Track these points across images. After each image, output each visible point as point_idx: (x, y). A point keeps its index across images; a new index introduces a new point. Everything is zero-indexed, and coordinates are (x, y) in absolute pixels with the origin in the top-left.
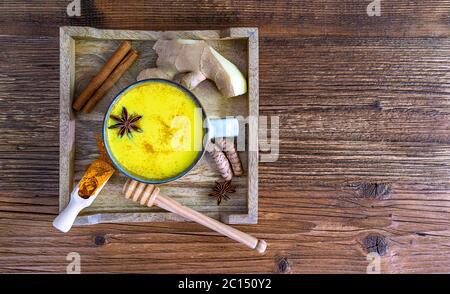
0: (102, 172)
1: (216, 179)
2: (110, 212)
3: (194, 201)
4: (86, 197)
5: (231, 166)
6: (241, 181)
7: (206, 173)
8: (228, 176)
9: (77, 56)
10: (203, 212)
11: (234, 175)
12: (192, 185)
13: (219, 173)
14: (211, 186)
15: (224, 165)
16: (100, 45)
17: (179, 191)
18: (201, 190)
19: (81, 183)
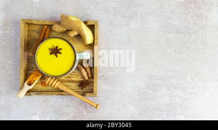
0: (37, 75)
1: (82, 79)
2: (40, 91)
3: (73, 88)
4: (30, 85)
5: (88, 75)
6: (91, 80)
7: (78, 77)
8: (87, 78)
9: (29, 31)
10: (76, 92)
11: (89, 78)
12: (73, 82)
13: (83, 77)
14: (80, 82)
15: (85, 74)
16: (38, 26)
17: (68, 84)
18: (76, 83)
19: (28, 80)
